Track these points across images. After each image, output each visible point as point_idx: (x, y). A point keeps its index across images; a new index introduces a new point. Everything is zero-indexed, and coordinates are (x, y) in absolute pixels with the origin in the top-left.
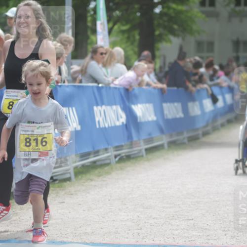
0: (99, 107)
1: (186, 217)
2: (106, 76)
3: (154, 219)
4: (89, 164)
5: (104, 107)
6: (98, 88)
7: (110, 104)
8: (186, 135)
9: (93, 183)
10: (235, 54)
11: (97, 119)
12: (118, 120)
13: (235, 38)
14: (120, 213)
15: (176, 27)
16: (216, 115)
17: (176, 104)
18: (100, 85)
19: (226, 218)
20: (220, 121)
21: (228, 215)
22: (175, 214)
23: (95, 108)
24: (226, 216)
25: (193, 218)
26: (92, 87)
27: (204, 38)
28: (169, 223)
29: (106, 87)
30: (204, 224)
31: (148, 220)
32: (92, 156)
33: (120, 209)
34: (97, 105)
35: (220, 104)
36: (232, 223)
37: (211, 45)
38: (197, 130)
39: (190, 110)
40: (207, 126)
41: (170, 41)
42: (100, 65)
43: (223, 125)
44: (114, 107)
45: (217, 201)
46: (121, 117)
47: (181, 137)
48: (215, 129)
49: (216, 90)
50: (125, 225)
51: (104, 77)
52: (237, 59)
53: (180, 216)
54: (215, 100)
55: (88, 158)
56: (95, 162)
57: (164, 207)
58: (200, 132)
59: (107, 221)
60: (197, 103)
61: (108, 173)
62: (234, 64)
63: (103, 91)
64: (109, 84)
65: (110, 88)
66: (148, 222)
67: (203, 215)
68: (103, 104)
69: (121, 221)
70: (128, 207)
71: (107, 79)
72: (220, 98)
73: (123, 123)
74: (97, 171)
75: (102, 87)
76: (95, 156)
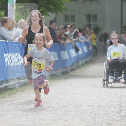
0: (7, 54)
1: (63, 119)
2: (10, 36)
3: (43, 120)
4: (3, 88)
5: (10, 54)
6: (6, 43)
7: (14, 52)
8: (60, 71)
9: (6, 99)
10: (88, 23)
11: (6, 62)
12: (19, 62)
13: (88, 14)
14: (23, 117)
15: (51, 7)
16: (78, 59)
17: (53, 52)
18: (7, 41)
19: (87, 120)
20: (81, 62)
21: (88, 118)
22: (56, 117)
23: (5, 54)
24: (87, 118)
25: (67, 120)
26: (2, 42)
27: (69, 13)
28: (53, 123)
29: (11, 42)
30: (74, 123)
31: (40, 121)
32: (4, 83)
33: (22, 115)
34: (6, 53)
35: (80, 52)
36: (90, 123)
37: (73, 17)
38: (67, 67)
39: (62, 56)
40: (73, 65)
41: (49, 15)
42: (7, 29)
43: (82, 65)
44: (16, 54)
45: (81, 110)
46: (21, 60)
47: (58, 72)
48: (78, 67)
49: (77, 44)
50: (26, 124)
51: (9, 36)
52: (90, 26)
53: (59, 119)
54: (77, 50)
55: (2, 85)
56: (6, 87)
57: (49, 114)
58: (69, 69)
59: (15, 122)
60: (66, 52)
61: (14, 93)
62: (88, 29)
63: (9, 44)
64: (12, 41)
65: (13, 42)
66: (40, 122)
67: (73, 118)
68: (9, 52)
69: (23, 121)
70: (27, 114)
71: (11, 37)
72: (80, 48)
73: (22, 63)
74: (8, 92)
75: (8, 42)
76: (6, 84)
